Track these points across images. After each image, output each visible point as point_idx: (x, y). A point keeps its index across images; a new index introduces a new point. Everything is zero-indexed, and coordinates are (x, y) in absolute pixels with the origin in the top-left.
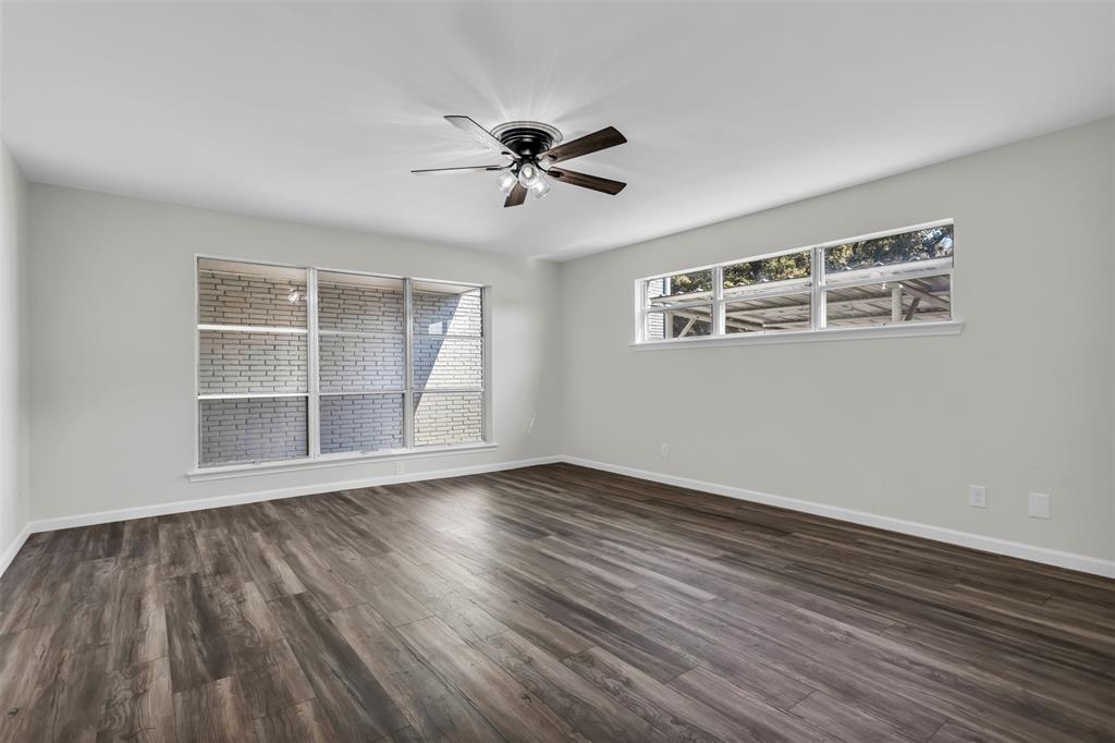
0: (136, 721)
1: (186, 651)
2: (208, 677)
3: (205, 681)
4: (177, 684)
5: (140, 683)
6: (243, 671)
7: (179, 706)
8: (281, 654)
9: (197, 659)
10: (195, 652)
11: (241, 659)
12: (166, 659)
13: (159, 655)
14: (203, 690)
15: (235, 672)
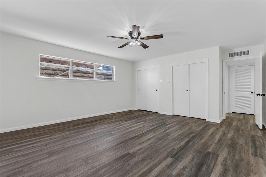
0: (228, 155)
1: (211, 162)
2: (211, 153)
3: (213, 153)
4: (218, 156)
5: (225, 161)
6: (205, 150)
7: (219, 152)
8: (196, 148)
9: (210, 158)
10: (210, 160)
11: (203, 152)
12: (217, 163)
13: (218, 165)
14: (214, 152)
15: (206, 151)
